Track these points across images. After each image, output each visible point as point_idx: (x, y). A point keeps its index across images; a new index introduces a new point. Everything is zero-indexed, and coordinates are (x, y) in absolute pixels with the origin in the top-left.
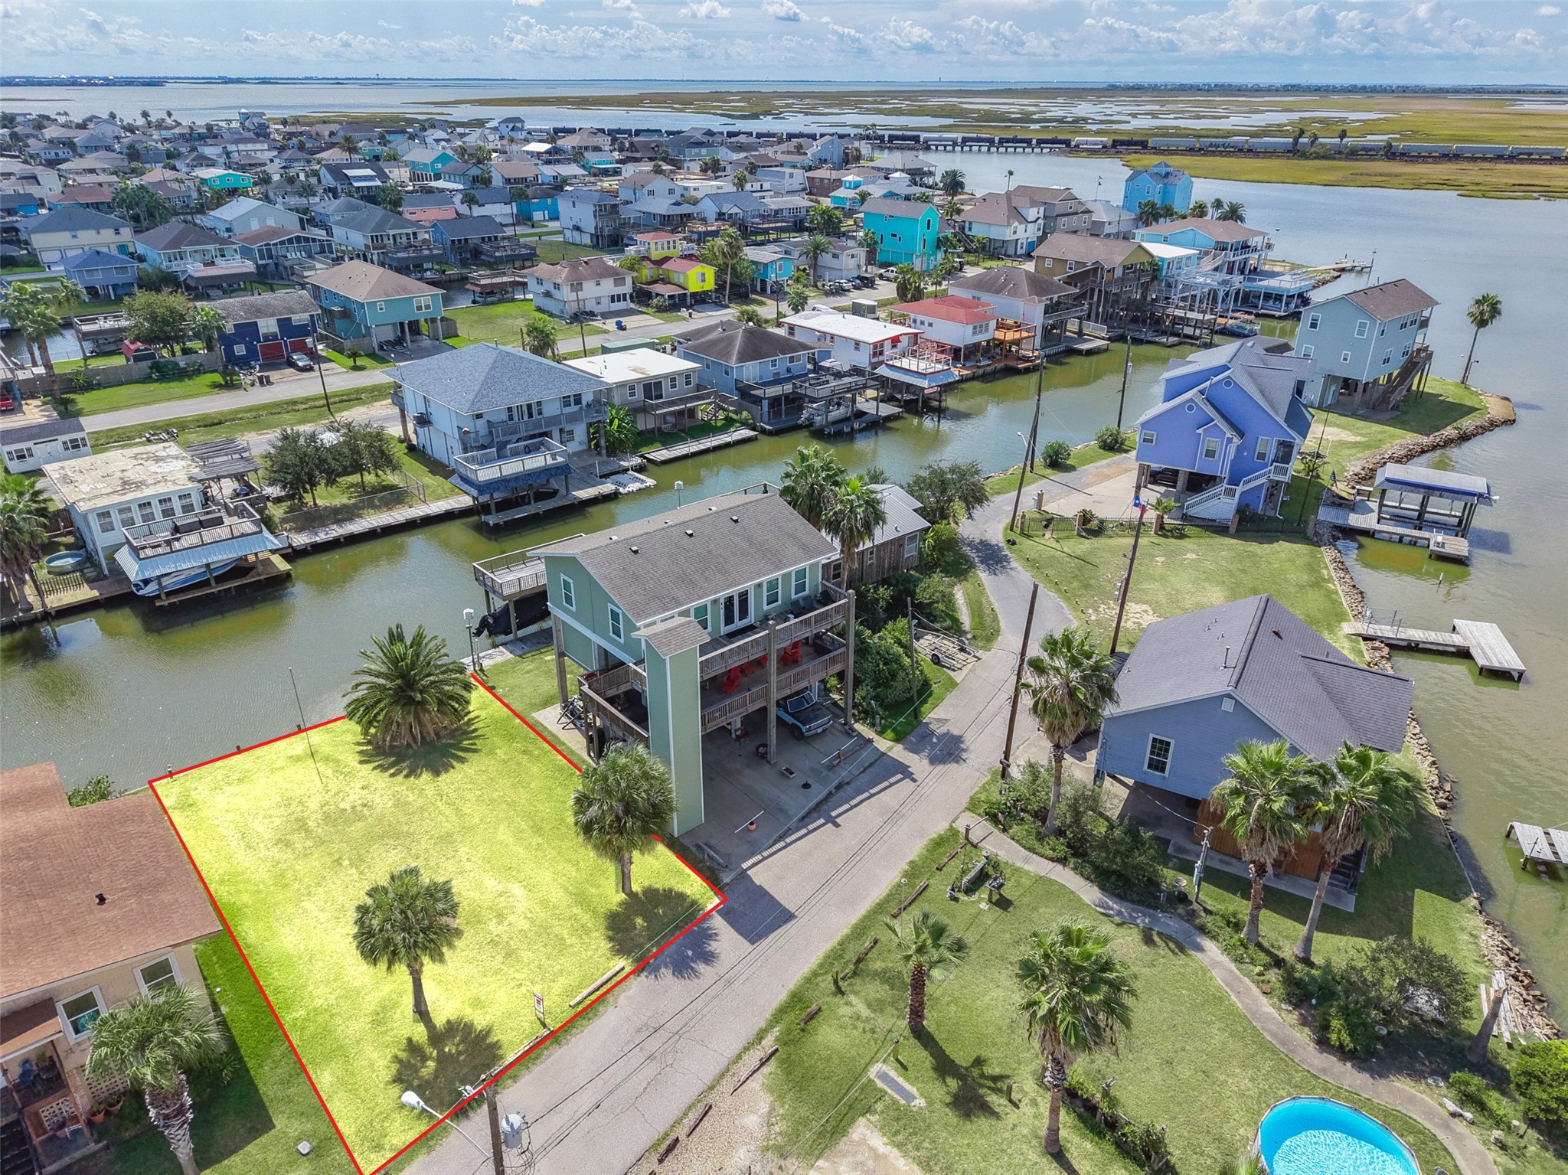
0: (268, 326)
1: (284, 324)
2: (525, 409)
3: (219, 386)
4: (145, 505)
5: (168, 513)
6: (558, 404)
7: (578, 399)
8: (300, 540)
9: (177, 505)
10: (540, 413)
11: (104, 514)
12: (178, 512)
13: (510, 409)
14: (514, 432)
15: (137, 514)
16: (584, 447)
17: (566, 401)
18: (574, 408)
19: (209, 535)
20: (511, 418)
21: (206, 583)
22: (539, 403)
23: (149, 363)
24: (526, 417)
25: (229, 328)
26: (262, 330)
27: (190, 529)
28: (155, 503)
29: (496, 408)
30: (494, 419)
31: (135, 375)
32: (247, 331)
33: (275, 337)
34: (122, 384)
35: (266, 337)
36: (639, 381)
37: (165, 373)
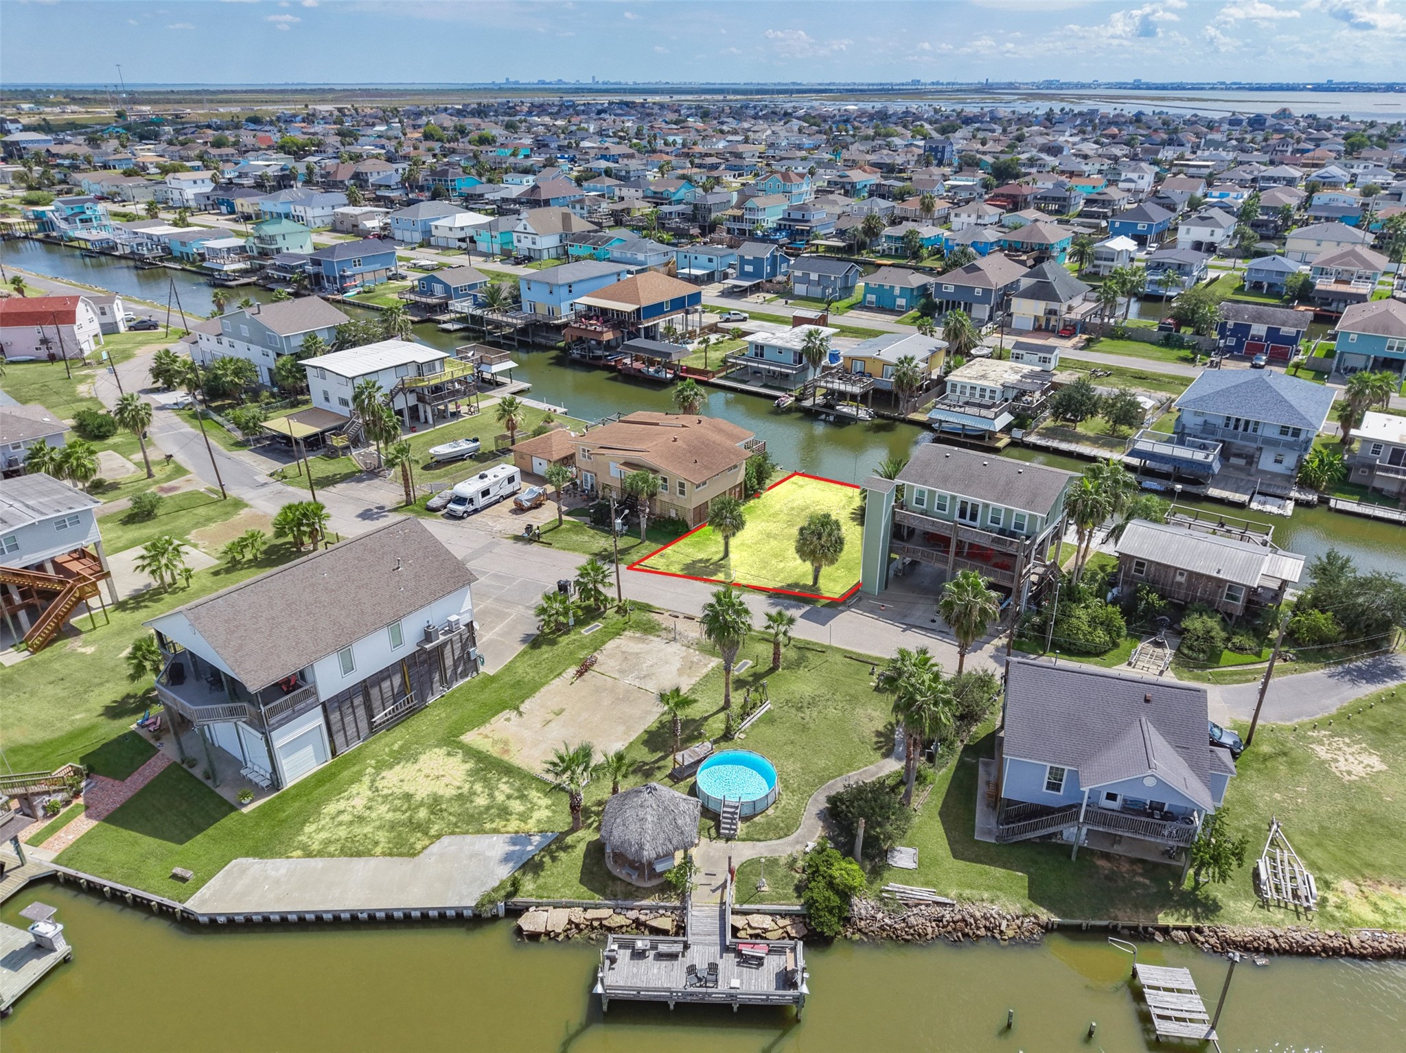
0: (1259, 330)
1: (1273, 333)
2: (1242, 424)
3: (1185, 360)
4: (973, 388)
5: (972, 395)
6: (1277, 431)
7: (1296, 432)
8: (1032, 439)
9: (988, 394)
10: (1255, 430)
11: (954, 386)
12: (987, 398)
13: (1228, 418)
14: (1213, 434)
15: (968, 391)
16: (1289, 473)
17: (1284, 430)
18: (1289, 438)
19: (975, 411)
20: (1227, 425)
21: (959, 435)
22: (1257, 423)
23: (1164, 333)
24: (1241, 429)
25: (1230, 324)
26: (1252, 332)
27: (974, 405)
28: (978, 389)
29: (1219, 412)
30: (1211, 420)
31: (1154, 339)
32: (1242, 330)
33: (1260, 339)
34: (1144, 341)
35: (1253, 338)
36: (1388, 444)
37: (1169, 340)
